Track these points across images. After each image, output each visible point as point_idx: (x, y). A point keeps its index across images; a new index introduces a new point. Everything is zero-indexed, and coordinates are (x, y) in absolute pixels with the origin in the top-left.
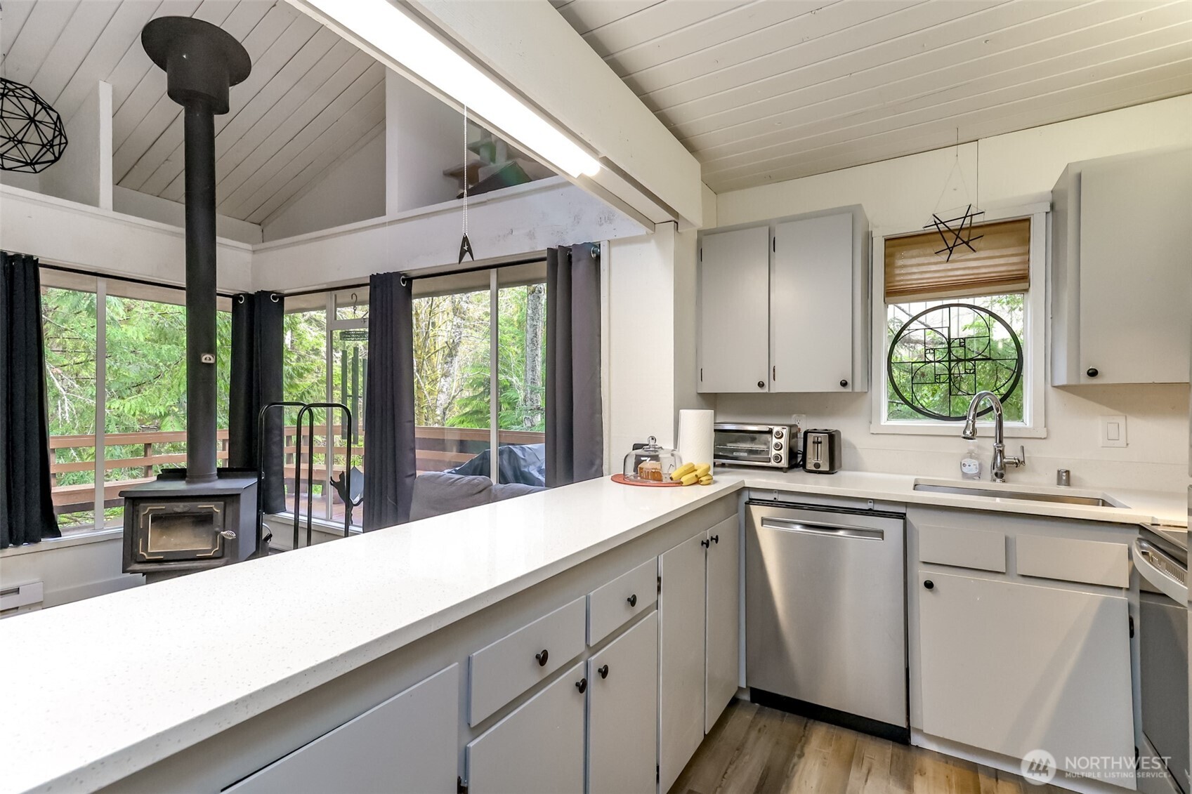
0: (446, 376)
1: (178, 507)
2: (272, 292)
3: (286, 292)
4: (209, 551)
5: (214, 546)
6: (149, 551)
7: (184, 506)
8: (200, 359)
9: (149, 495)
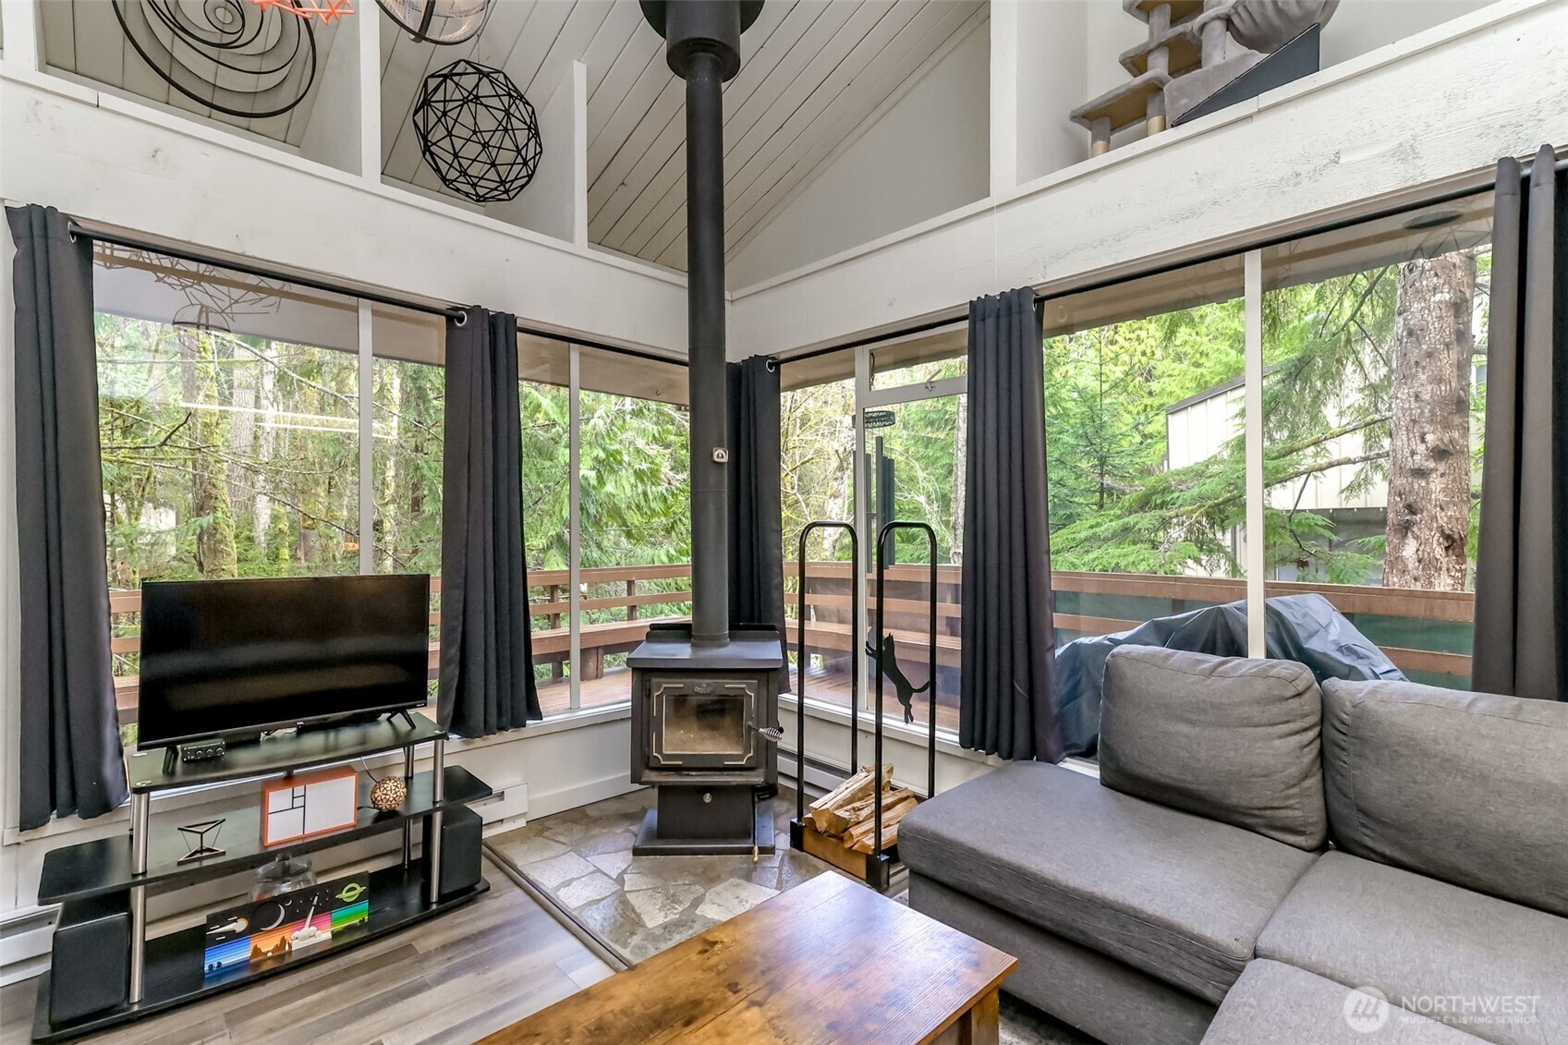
0: (836, 497)
1: (700, 685)
2: (767, 357)
3: (783, 357)
4: (740, 757)
5: (747, 750)
6: (665, 752)
7: (708, 685)
8: (712, 455)
9: (663, 666)
